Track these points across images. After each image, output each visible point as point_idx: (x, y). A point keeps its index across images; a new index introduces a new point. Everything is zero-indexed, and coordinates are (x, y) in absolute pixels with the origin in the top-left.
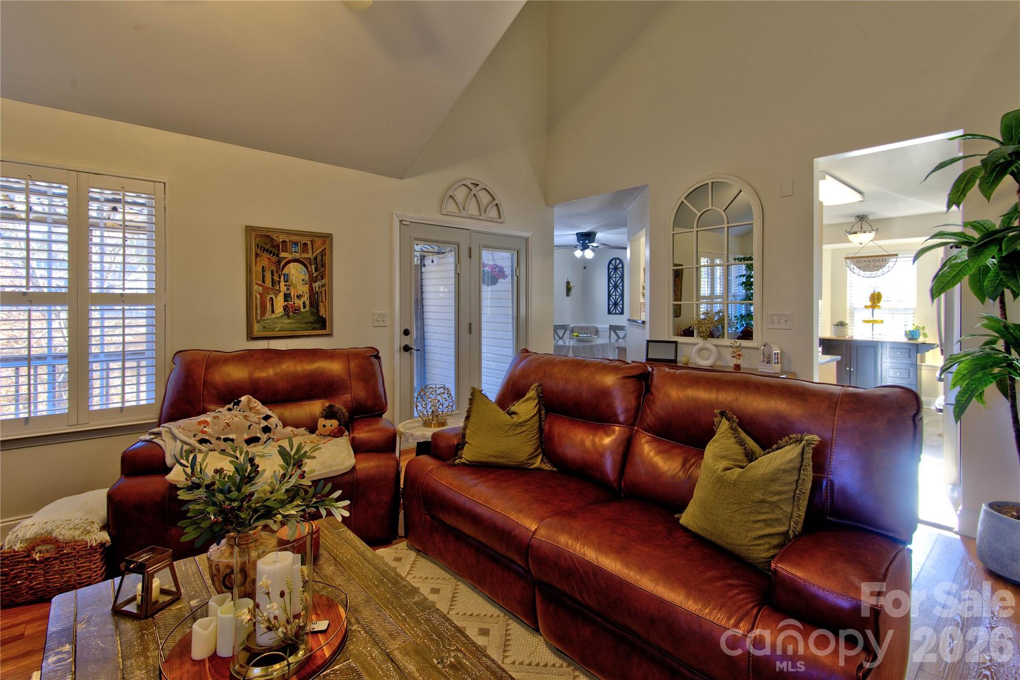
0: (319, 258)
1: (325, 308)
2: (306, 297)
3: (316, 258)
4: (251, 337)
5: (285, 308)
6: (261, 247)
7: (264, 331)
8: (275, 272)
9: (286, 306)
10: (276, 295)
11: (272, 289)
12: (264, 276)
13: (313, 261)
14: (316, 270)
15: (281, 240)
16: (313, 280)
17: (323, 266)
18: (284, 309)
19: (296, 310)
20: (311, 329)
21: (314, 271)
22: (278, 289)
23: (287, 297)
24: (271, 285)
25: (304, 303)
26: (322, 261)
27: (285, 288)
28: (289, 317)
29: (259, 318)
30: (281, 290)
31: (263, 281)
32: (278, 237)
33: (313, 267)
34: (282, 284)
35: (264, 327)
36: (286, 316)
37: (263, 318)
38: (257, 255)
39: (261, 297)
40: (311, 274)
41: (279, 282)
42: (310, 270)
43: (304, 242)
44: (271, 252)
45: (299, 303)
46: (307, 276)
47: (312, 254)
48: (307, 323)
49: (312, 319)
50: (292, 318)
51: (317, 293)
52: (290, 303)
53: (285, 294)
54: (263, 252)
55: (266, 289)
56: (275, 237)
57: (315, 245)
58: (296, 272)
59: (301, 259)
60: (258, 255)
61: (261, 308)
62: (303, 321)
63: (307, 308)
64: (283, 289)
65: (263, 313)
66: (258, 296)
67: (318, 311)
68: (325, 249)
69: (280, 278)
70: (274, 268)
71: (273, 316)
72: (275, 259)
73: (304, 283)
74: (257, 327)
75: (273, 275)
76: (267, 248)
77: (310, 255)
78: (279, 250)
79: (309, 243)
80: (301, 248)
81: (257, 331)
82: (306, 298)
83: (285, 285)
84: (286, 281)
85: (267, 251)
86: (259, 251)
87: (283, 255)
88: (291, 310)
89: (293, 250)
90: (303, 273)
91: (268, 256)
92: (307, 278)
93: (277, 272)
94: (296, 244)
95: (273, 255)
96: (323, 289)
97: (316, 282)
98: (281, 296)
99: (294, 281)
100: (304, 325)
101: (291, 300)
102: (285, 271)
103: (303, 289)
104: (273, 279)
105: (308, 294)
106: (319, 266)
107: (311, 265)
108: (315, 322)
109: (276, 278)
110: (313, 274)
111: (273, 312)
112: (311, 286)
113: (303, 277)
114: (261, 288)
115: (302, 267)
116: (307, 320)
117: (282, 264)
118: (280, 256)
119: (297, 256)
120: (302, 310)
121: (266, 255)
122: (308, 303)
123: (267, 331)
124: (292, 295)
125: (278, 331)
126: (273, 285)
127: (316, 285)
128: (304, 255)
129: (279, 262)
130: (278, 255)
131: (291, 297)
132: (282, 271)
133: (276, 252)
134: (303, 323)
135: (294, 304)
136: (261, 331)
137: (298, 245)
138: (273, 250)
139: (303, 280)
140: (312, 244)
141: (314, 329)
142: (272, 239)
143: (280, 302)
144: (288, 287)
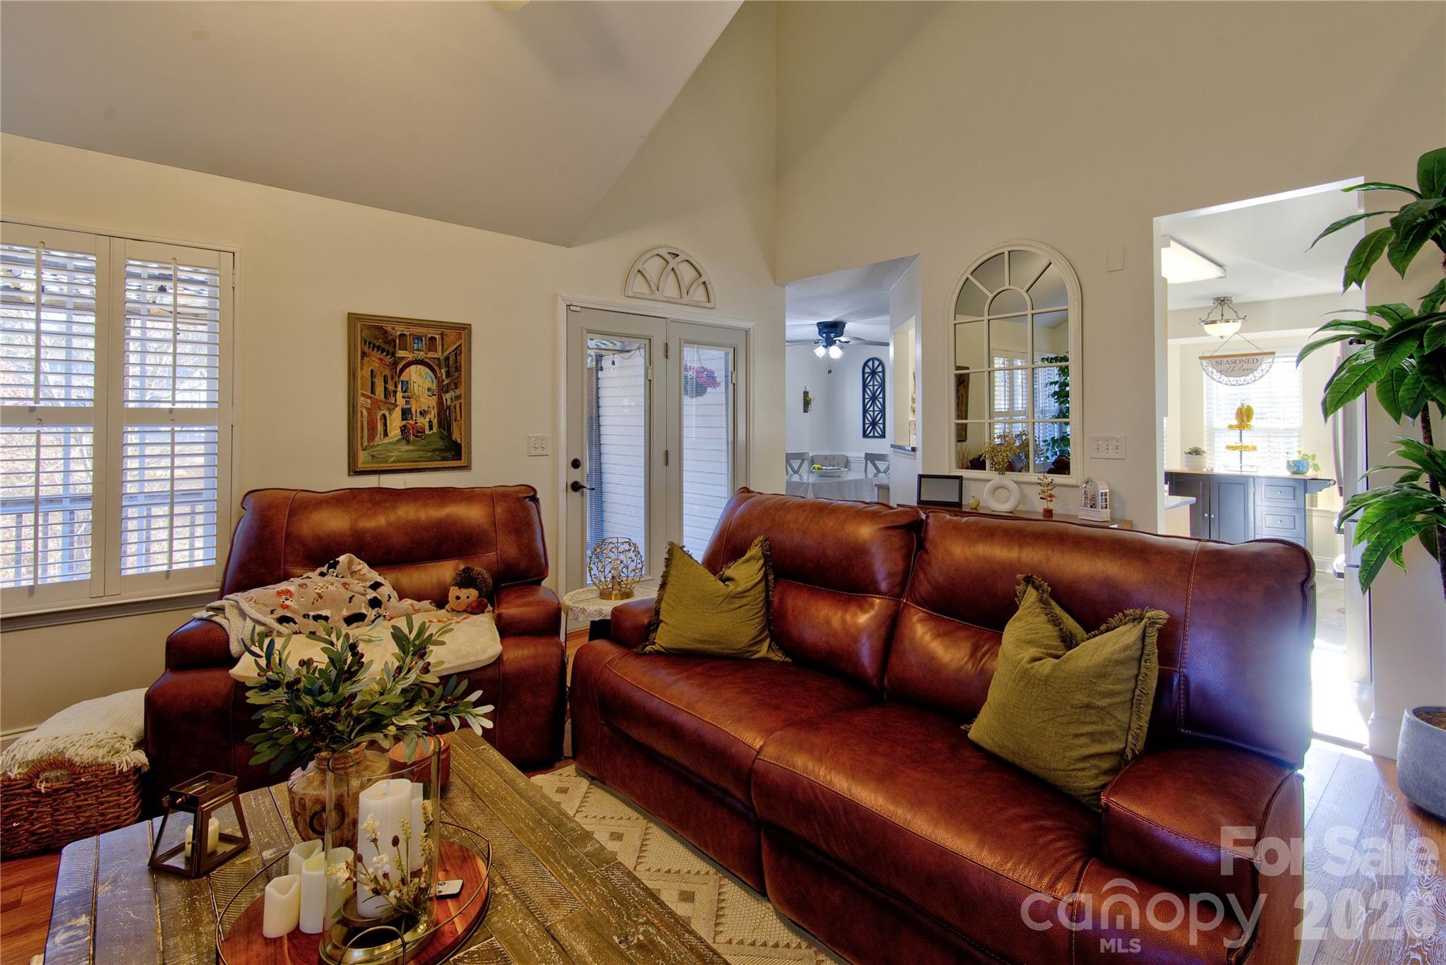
0: (452, 359)
1: (460, 429)
2: (433, 413)
3: (447, 359)
4: (354, 471)
6: (370, 343)
7: (372, 463)
8: (389, 378)
9: (404, 426)
10: (390, 411)
11: (385, 403)
12: (373, 384)
13: (443, 362)
14: (448, 375)
15: (398, 333)
16: (443, 389)
17: (458, 369)
20: (439, 458)
21: (444, 377)
22: (393, 402)
23: (406, 413)
24: (383, 397)
25: (430, 422)
26: (456, 362)
27: (404, 401)
29: (365, 444)
30: (398, 403)
31: (373, 392)
32: (393, 328)
33: (443, 371)
34: (399, 395)
35: (373, 456)
37: (372, 444)
38: (364, 354)
39: (369, 414)
40: (440, 381)
41: (395, 392)
42: (439, 375)
43: (430, 335)
44: (383, 351)
46: (435, 384)
47: (443, 352)
48: (434, 450)
49: (441, 444)
50: (414, 443)
51: (449, 408)
52: (411, 422)
53: (402, 409)
54: (373, 350)
55: (376, 404)
56: (389, 329)
57: (446, 339)
58: (419, 378)
59: (426, 360)
61: (369, 430)
62: (428, 448)
63: (435, 430)
64: (401, 401)
65: (372, 436)
66: (365, 412)
67: (450, 434)
68: (460, 345)
69: (396, 387)
70: (387, 372)
71: (386, 441)
72: (389, 359)
73: (430, 394)
74: (362, 457)
75: (386, 382)
76: (377, 344)
77: (438, 355)
78: (395, 347)
79: (437, 337)
80: (426, 344)
81: (363, 463)
82: (433, 415)
83: (403, 397)
84: (405, 391)
85: (379, 348)
86: (366, 349)
87: (400, 354)
89: (416, 346)
90: (430, 379)
91: (380, 356)
92: (434, 387)
93: (392, 378)
94: (419, 338)
95: (387, 355)
96: (458, 403)
97: (447, 392)
98: (397, 413)
99: (416, 391)
100: (429, 454)
101: (412, 418)
102: (403, 377)
103: (428, 402)
104: (385, 388)
105: (436, 410)
106: (452, 370)
107: (440, 369)
108: (445, 450)
109: (391, 387)
110: (443, 381)
111: (386, 434)
112: (440, 398)
113: (430, 385)
114: (369, 401)
115: (428, 371)
116: (434, 447)
117: (400, 366)
118: (397, 355)
119: (421, 355)
121: (376, 355)
122: (435, 422)
123: (379, 462)
124: (413, 410)
125: (392, 462)
126: (385, 397)
127: (447, 396)
128: (431, 355)
129: (395, 364)
130: (393, 354)
131: (412, 414)
132: (399, 377)
133: (391, 350)
134: (428, 451)
135: (416, 423)
136: (368, 462)
137: (422, 341)
138: (387, 347)
139: (429, 390)
140: (442, 339)
141: (444, 459)
142: (386, 332)
143: (395, 421)
144: (407, 399)
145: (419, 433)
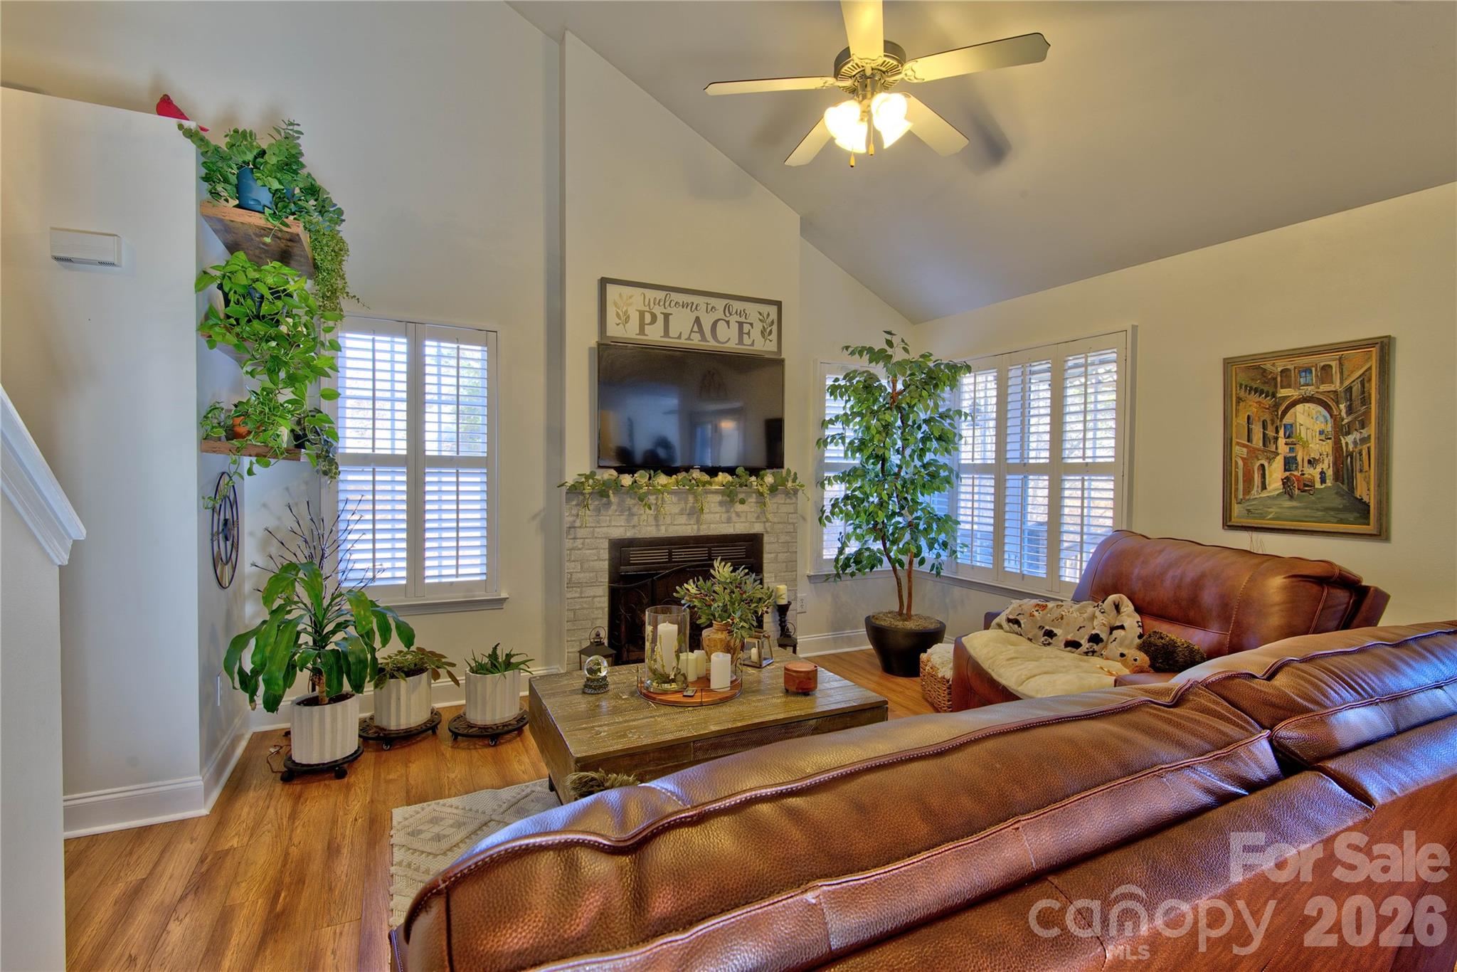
0: (1356, 388)
1: (1368, 483)
2: (1326, 462)
3: (1349, 389)
4: (1228, 525)
5: (1286, 482)
6: (1246, 386)
7: (1248, 517)
8: (1269, 422)
9: (1287, 478)
10: (1270, 460)
11: (1263, 451)
12: (1249, 431)
13: (1341, 395)
14: (1350, 410)
15: (1279, 369)
16: (1341, 430)
17: (1367, 401)
18: (1284, 484)
19: (1305, 485)
20: (1336, 520)
21: (1343, 414)
22: (1274, 449)
23: (1289, 463)
24: (1261, 445)
25: (1322, 473)
26: (1363, 392)
27: (1287, 449)
28: (1291, 497)
29: (1241, 496)
30: (1279, 451)
31: (1249, 440)
32: (1273, 365)
33: (1342, 406)
34: (1281, 441)
35: (1249, 511)
36: (1287, 496)
37: (1247, 497)
38: (1239, 400)
39: (1245, 464)
40: (1336, 420)
41: (1276, 439)
42: (1335, 412)
43: (1322, 364)
44: (1262, 392)
45: (1315, 473)
46: (1330, 425)
47: (1342, 383)
48: (1326, 509)
49: (1338, 502)
50: (1299, 499)
51: (1351, 455)
52: (1296, 473)
53: (1285, 458)
54: (1249, 394)
55: (1253, 453)
56: (1268, 366)
57: (1347, 365)
58: (1309, 421)
59: (1317, 396)
60: (1241, 399)
61: (1244, 481)
62: (1319, 506)
63: (1329, 483)
64: (1283, 448)
65: (1247, 491)
66: (1240, 463)
67: (1352, 489)
68: (1371, 368)
69: (1277, 432)
70: (1267, 417)
71: (1264, 494)
72: (1268, 402)
73: (1323, 437)
74: (1237, 510)
75: (1264, 427)
76: (1255, 386)
77: (1336, 386)
78: (1276, 386)
79: (1333, 364)
80: (1316, 376)
81: (1237, 517)
82: (1327, 465)
83: (1286, 444)
84: (1289, 437)
85: (1256, 390)
86: (1241, 394)
87: (1283, 392)
88: (1296, 485)
89: (1302, 381)
90: (1322, 419)
91: (1258, 399)
92: (1329, 429)
93: (1273, 422)
94: (1308, 370)
95: (1266, 397)
96: (1365, 447)
97: (1348, 433)
98: (1279, 463)
99: (1303, 435)
100: (1320, 513)
101: (1297, 469)
102: (1287, 420)
103: (1320, 448)
104: (1264, 434)
105: (1331, 458)
106: (1357, 403)
107: (1338, 403)
108: (1345, 509)
109: (1271, 433)
110: (1343, 420)
111: (1264, 487)
112: (1337, 443)
113: (1322, 427)
114: (1245, 450)
115: (1321, 409)
116: (1326, 505)
117: (1283, 407)
118: (1279, 395)
119: (1310, 390)
120: (1318, 485)
121: (1254, 398)
122: (1330, 473)
123: (1255, 518)
124: (1299, 459)
125: (1270, 519)
126: (1264, 445)
127: (1349, 441)
128: (1323, 388)
129: (1276, 406)
130: (1274, 395)
131: (1297, 464)
132: (1281, 420)
133: (1271, 390)
134: (1317, 510)
135: (1303, 474)
136: (1243, 517)
137: (1311, 372)
138: (1266, 388)
139: (1321, 433)
140: (1341, 364)
141: (1341, 521)
142: (1265, 370)
143: (1276, 473)
144: (1292, 446)
145: (1307, 486)
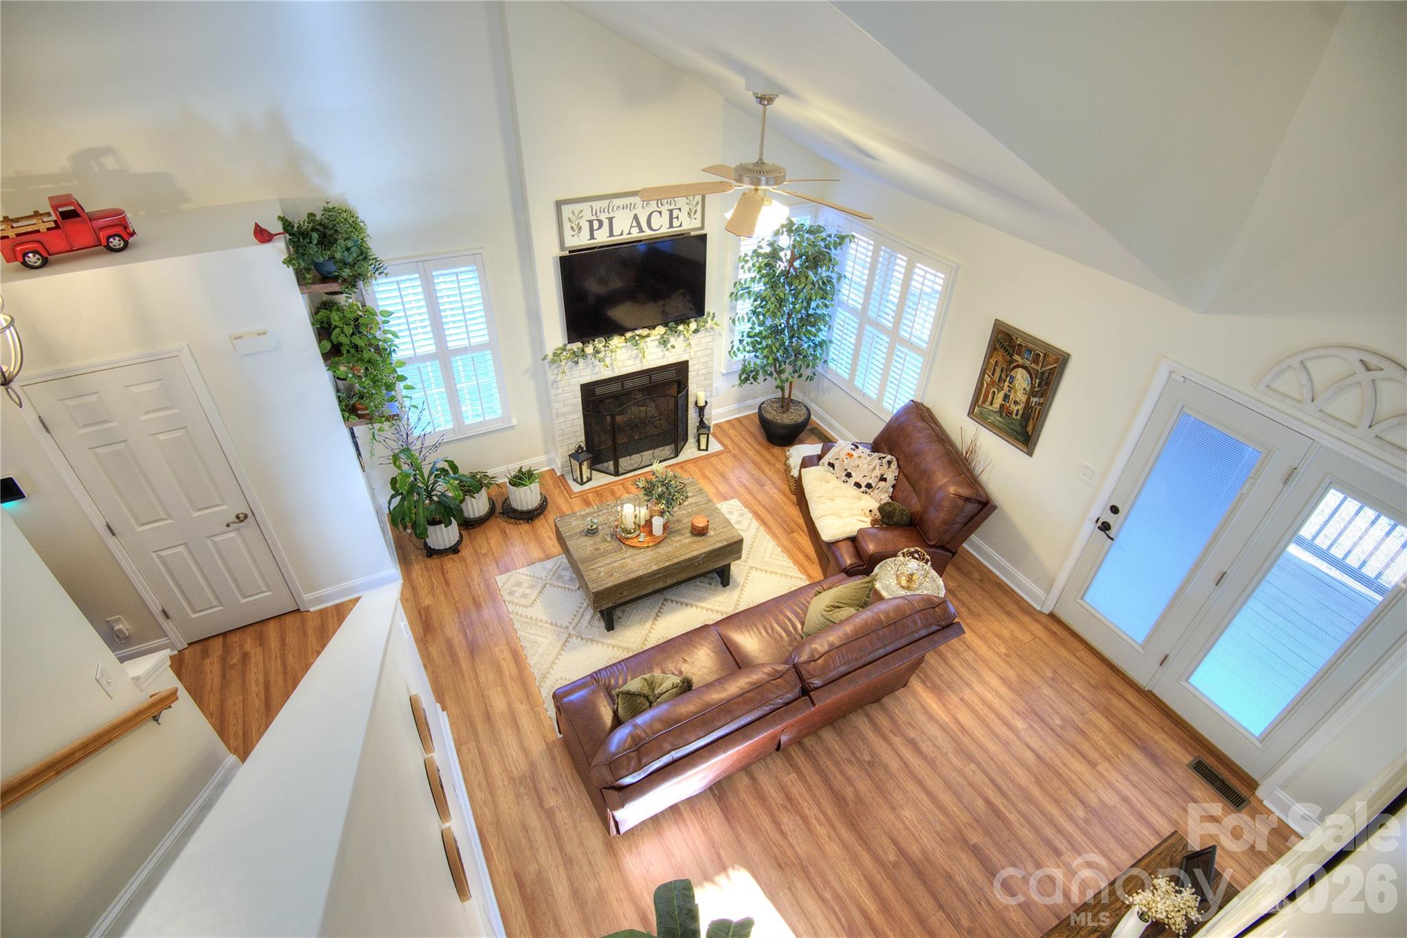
0: (1046, 374)
1: (1033, 426)
2: (1021, 405)
3: (1043, 373)
4: (970, 416)
5: (1002, 406)
6: (1001, 343)
7: (979, 416)
8: (1004, 370)
10: (999, 391)
11: (997, 384)
12: (994, 370)
13: (1039, 374)
14: (1040, 383)
15: (1018, 342)
16: (1032, 393)
17: (1048, 384)
18: (1000, 407)
20: (1015, 437)
21: (1037, 385)
22: (1002, 386)
23: (1006, 397)
24: (997, 380)
25: (1018, 410)
26: (1048, 379)
27: (1008, 389)
28: (1001, 416)
29: (980, 403)
30: (1004, 388)
31: (993, 374)
32: (1017, 338)
33: (1037, 381)
34: (1007, 384)
35: (980, 413)
36: (999, 414)
37: (983, 405)
38: (995, 349)
39: (987, 387)
40: (1033, 387)
41: (1005, 381)
42: (1033, 382)
43: (1037, 352)
44: (1006, 351)
45: (1014, 408)
46: (1029, 387)
47: (1041, 368)
48: (1013, 430)
49: (1018, 428)
50: (1004, 418)
51: (1032, 408)
52: (1007, 404)
53: (1005, 393)
54: (1001, 348)
55: (993, 382)
56: (1014, 337)
57: (1047, 359)
58: (1021, 380)
59: (1029, 368)
61: (984, 396)
62: (1010, 426)
63: (1019, 417)
64: (1006, 388)
65: (984, 402)
66: (985, 385)
67: (1026, 426)
68: (1055, 367)
69: (1006, 377)
70: (1005, 366)
71: (990, 408)
72: (1008, 358)
73: (1024, 392)
74: (977, 409)
75: (1002, 371)
76: (1005, 345)
77: (1038, 368)
78: (1014, 351)
79: (1042, 355)
80: (1033, 357)
81: (975, 414)
82: (1020, 407)
83: (1008, 386)
84: (1010, 383)
85: (1004, 348)
86: (998, 346)
87: (1016, 357)
88: (1005, 410)
89: (1026, 356)
90: (1027, 382)
91: (1004, 354)
92: (1028, 389)
93: (1006, 371)
94: (1030, 351)
95: (1008, 354)
96: (1039, 407)
97: (1035, 396)
98: (1001, 395)
99: (1017, 386)
100: (1010, 431)
101: (1008, 402)
102: (1012, 374)
103: (1021, 397)
104: (1000, 375)
105: (1024, 405)
106: (1043, 383)
107: (1036, 378)
108: (1020, 434)
109: (1004, 377)
110: (1035, 388)
111: (991, 404)
112: (1029, 399)
113: (1026, 386)
114: (989, 379)
115: (1028, 376)
116: (1013, 428)
117: (1012, 366)
118: (1013, 357)
119: (1028, 363)
120: (1014, 416)
121: (1002, 352)
122: (1021, 412)
123: (982, 418)
124: (1011, 397)
125: (989, 422)
126: (999, 381)
127: (1034, 400)
128: (1033, 365)
129: (1011, 362)
130: (1011, 356)
131: (1009, 399)
132: (1010, 372)
133: (1011, 352)
134: (1009, 428)
135: (1010, 407)
136: (977, 415)
137: (1031, 354)
138: (1009, 349)
139: (1025, 389)
140: (1044, 358)
141: (1016, 439)
142: (1012, 339)
143: (999, 399)
144: (1010, 388)
145: (1010, 413)
